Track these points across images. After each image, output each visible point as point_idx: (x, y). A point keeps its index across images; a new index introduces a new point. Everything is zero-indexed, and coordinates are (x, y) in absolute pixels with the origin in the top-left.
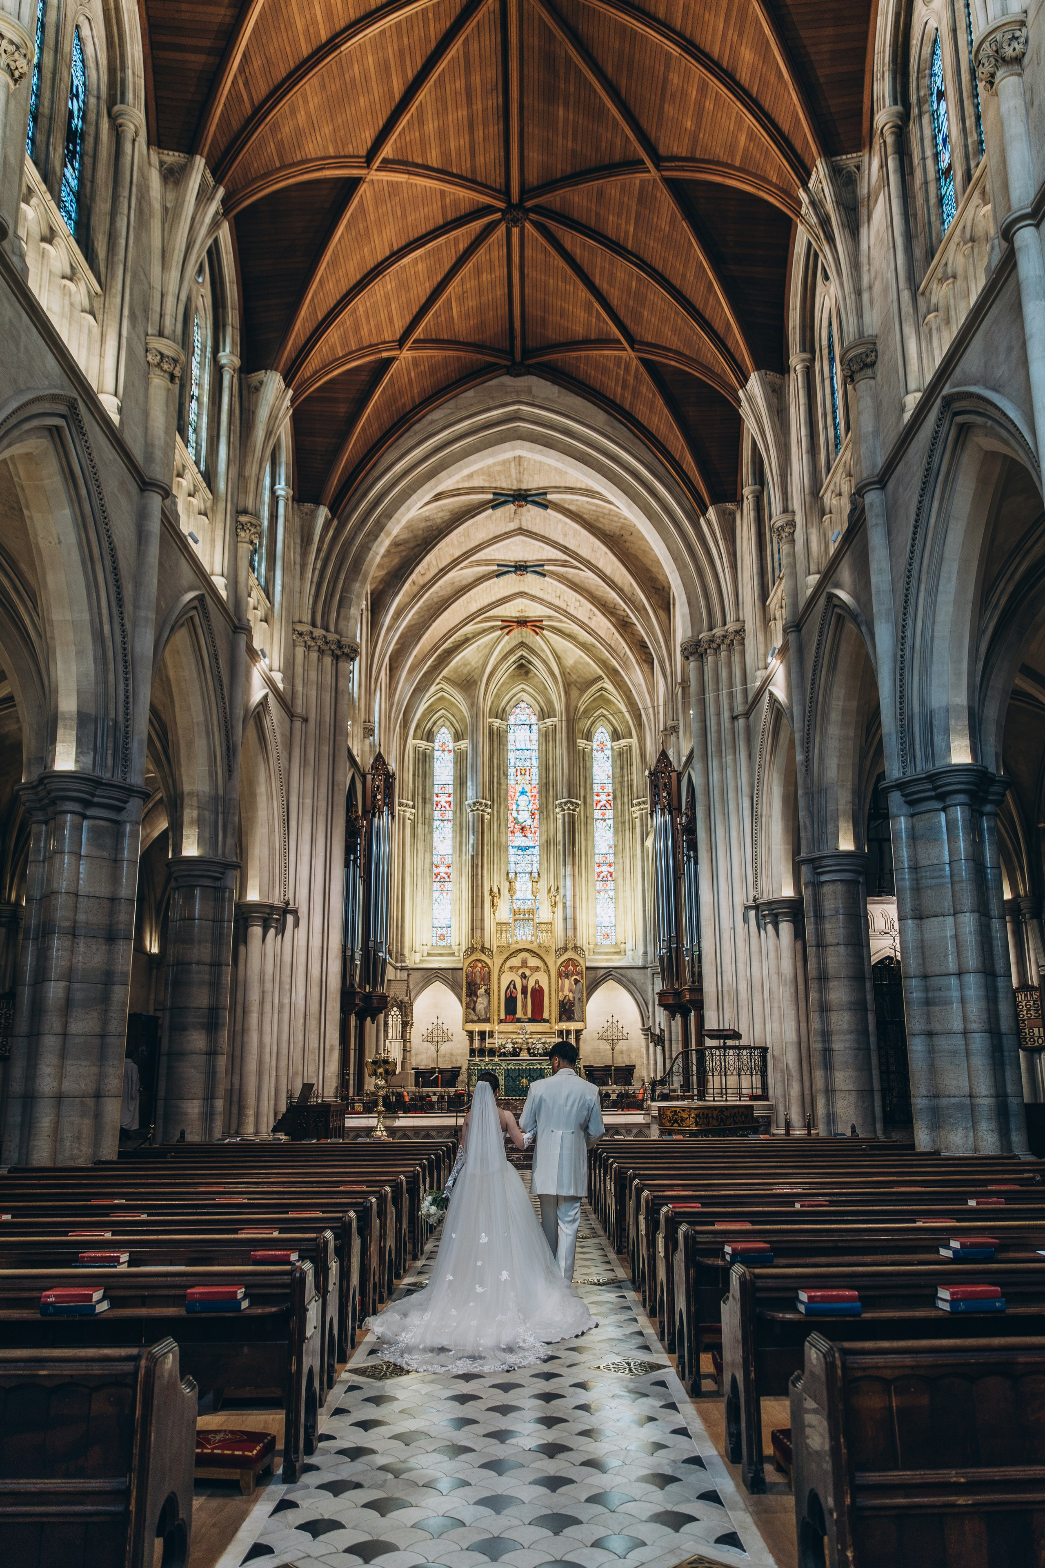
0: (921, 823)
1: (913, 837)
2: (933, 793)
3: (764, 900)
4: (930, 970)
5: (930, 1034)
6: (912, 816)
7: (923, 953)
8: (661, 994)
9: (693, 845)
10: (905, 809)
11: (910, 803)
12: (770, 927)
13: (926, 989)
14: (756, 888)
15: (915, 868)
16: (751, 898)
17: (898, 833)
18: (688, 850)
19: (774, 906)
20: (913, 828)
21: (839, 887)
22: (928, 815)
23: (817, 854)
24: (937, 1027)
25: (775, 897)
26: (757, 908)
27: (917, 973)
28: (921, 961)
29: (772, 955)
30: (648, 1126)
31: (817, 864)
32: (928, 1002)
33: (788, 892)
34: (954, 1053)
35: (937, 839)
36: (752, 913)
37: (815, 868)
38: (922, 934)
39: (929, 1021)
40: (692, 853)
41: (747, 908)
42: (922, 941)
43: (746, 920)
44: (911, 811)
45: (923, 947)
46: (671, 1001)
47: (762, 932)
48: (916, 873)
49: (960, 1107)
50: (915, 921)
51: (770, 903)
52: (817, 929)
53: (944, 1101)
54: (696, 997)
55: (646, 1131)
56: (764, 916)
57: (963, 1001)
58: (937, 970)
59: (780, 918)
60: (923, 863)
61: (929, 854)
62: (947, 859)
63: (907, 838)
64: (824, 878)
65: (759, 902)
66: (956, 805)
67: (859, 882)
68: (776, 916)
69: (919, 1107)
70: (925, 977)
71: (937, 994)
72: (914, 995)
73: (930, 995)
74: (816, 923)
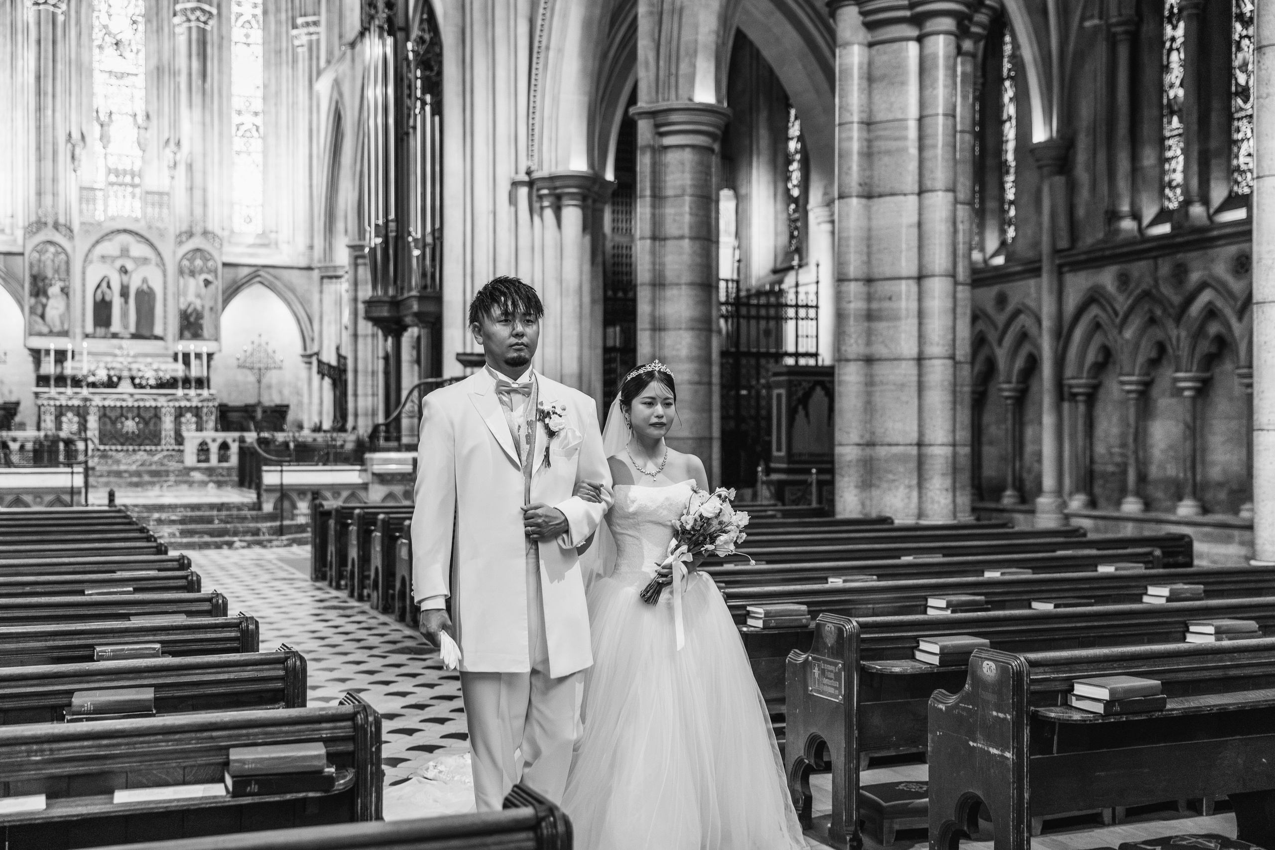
0: (884, 55)
1: (870, 78)
2: (908, 13)
3: (545, 172)
4: (877, 272)
5: (869, 360)
6: (871, 45)
7: (869, 246)
8: (369, 303)
9: (434, 86)
10: (863, 35)
11: (870, 26)
12: (549, 214)
13: (869, 298)
14: (530, 156)
15: (868, 124)
16: (523, 169)
17: (847, 72)
18: (424, 93)
19: (558, 184)
20: (870, 64)
21: (688, 156)
22: (896, 46)
23: (663, 105)
24: (880, 350)
25: (561, 170)
26: (531, 184)
27: (860, 274)
28: (865, 258)
29: (550, 253)
30: (365, 486)
31: (661, 119)
32: (870, 316)
33: (579, 164)
34: (902, 386)
35: (903, 83)
36: (523, 191)
37: (657, 126)
38: (869, 219)
39: (869, 343)
40: (428, 98)
41: (515, 184)
42: (869, 229)
43: (513, 200)
44: (870, 37)
45: (869, 238)
46: (385, 312)
47: (536, 219)
48: (869, 131)
49: (902, 459)
50: (864, 201)
51: (552, 178)
52: (653, 215)
53: (882, 452)
54: (430, 308)
55: (362, 494)
56: (541, 198)
57: (921, 315)
58: (888, 272)
59: (566, 201)
60: (880, 116)
61: (892, 104)
62: (913, 111)
63: (860, 78)
64: (668, 141)
65: (536, 175)
66: (938, 33)
67: (712, 150)
68: (559, 197)
69: (848, 458)
70: (869, 281)
71: (886, 304)
72: (852, 306)
73: (875, 305)
74: (653, 206)
